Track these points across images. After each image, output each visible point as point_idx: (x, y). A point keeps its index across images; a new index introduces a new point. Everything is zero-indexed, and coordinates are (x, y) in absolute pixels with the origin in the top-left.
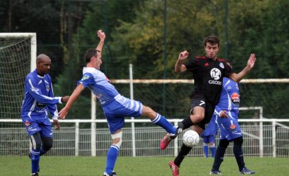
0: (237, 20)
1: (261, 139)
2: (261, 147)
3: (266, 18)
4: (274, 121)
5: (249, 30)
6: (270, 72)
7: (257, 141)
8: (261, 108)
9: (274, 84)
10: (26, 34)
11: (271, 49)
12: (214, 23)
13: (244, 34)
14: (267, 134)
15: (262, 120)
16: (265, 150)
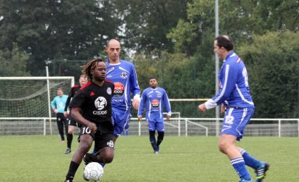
0: (171, 70)
1: (179, 127)
2: (179, 131)
3: (184, 70)
4: (186, 119)
5: (176, 75)
6: (184, 96)
7: (177, 129)
8: (179, 113)
9: (186, 102)
10: (69, 78)
11: (185, 84)
12: (157, 72)
13: (174, 77)
14: (183, 125)
15: (180, 118)
16: (182, 133)
